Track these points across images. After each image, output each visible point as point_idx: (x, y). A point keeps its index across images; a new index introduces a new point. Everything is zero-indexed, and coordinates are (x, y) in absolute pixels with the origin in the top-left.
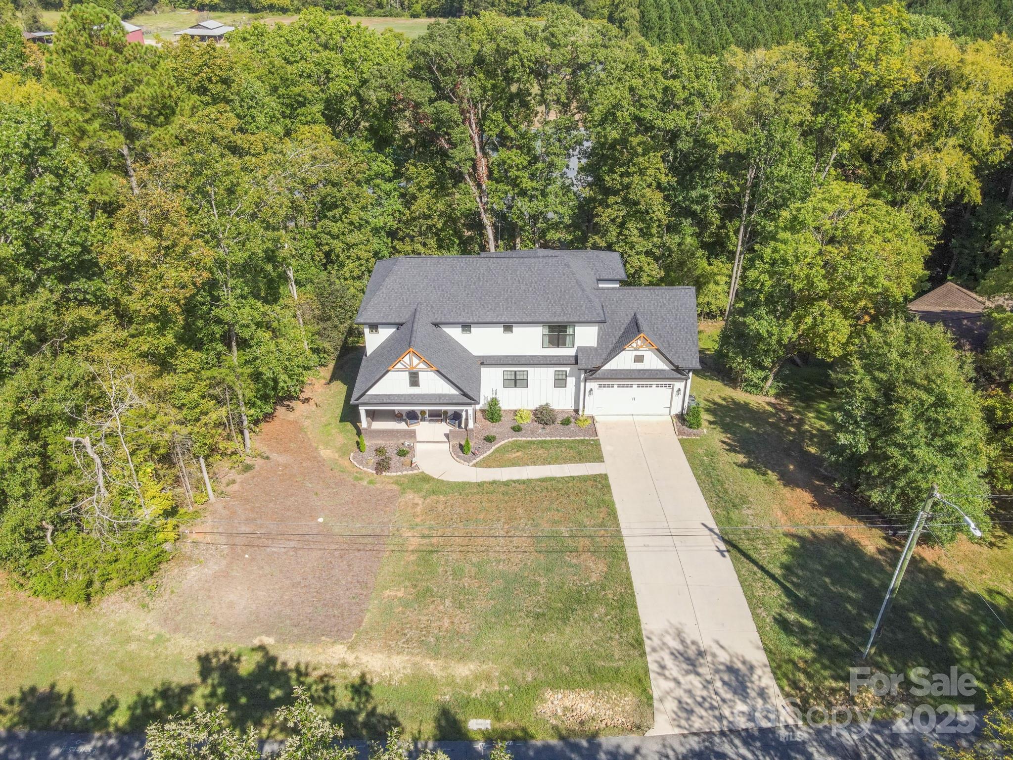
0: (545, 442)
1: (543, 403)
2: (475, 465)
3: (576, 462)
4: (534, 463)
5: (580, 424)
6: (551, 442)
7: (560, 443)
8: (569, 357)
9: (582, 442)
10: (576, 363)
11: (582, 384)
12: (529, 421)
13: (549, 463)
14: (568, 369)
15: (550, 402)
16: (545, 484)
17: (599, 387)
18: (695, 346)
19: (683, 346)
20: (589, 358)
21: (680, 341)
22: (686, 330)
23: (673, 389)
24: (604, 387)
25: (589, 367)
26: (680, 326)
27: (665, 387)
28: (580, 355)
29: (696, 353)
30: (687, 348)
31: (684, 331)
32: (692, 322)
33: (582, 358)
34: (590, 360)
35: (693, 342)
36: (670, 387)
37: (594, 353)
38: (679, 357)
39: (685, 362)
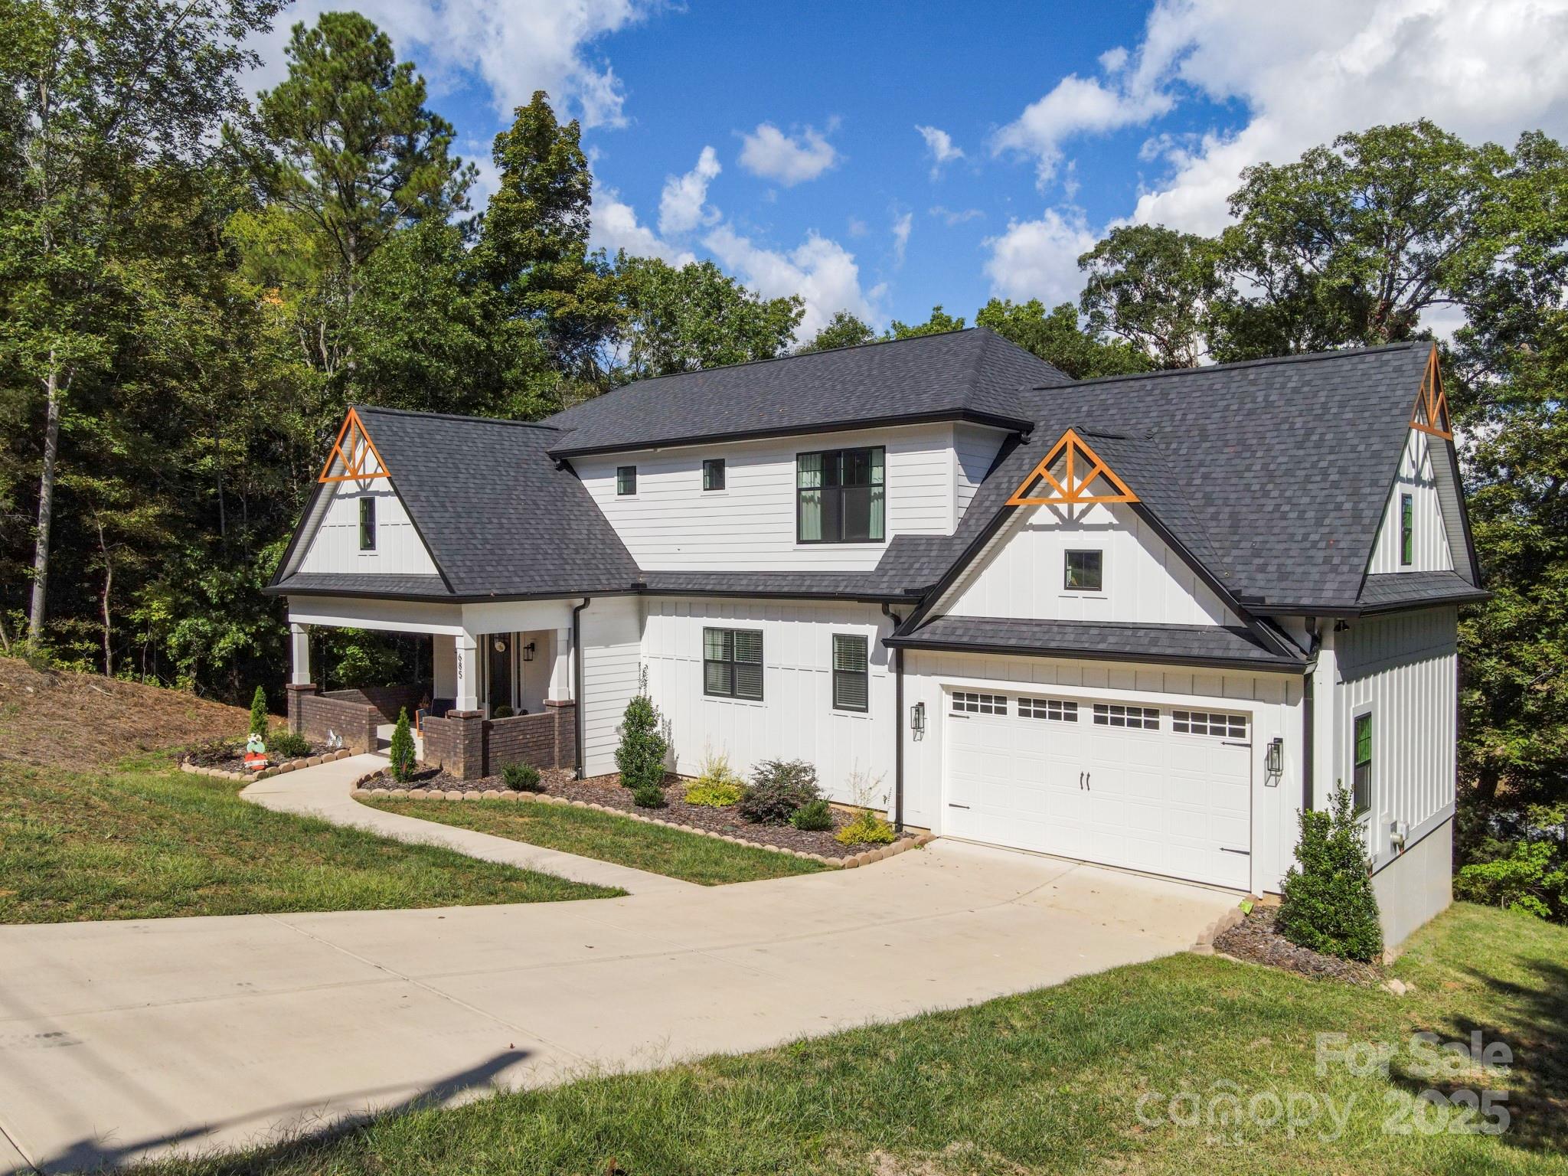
2: (364, 799)
12: (722, 803)
14: (870, 632)
17: (958, 707)
18: (1357, 528)
19: (1300, 531)
20: (910, 568)
21: (1293, 514)
22: (1335, 477)
23: (1252, 748)
24: (969, 708)
25: (897, 591)
26: (1314, 465)
27: (1215, 731)
28: (887, 560)
29: (1354, 554)
30: (1314, 537)
31: (1325, 480)
32: (1376, 447)
33: (888, 567)
34: (912, 572)
35: (1357, 515)
36: (1240, 734)
37: (934, 553)
38: (1262, 567)
39: (1286, 584)
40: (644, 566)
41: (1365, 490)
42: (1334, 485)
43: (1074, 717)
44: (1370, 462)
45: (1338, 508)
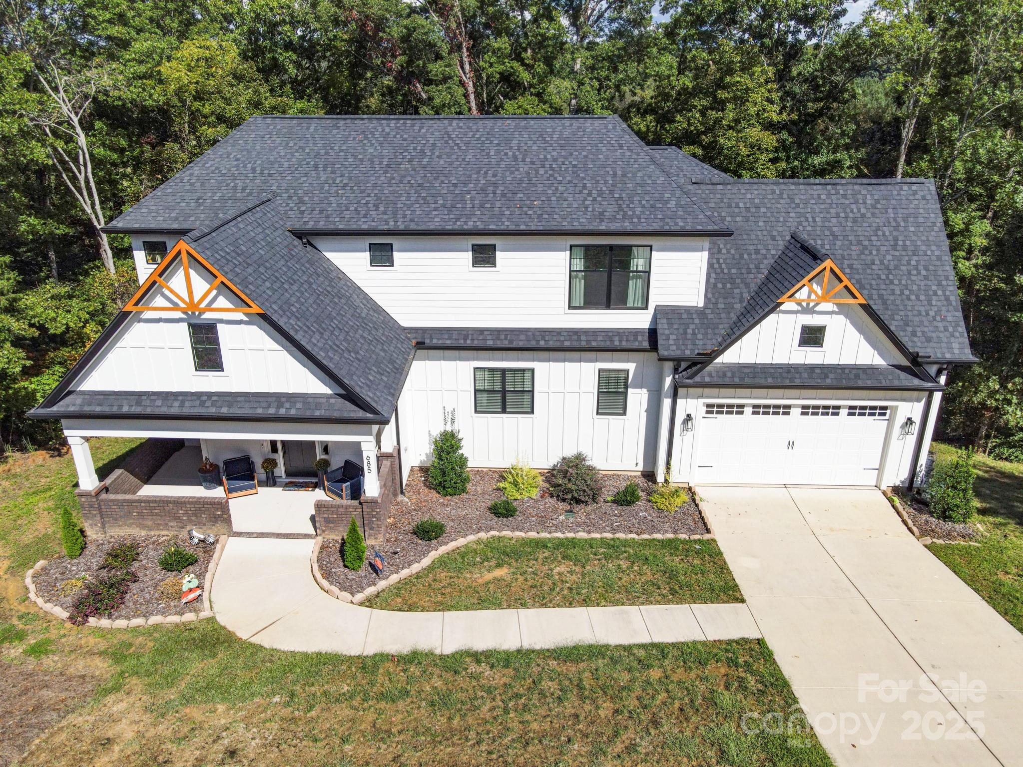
0: (573, 543)
1: (570, 452)
2: (369, 603)
3: (664, 600)
4: (543, 601)
5: (661, 502)
6: (590, 543)
7: (614, 548)
8: (635, 333)
9: (671, 545)
10: (654, 345)
11: (667, 403)
12: (535, 493)
13: (586, 602)
14: (631, 367)
15: (585, 450)
16: (572, 669)
18: (951, 308)
19: (922, 309)
20: (685, 333)
21: (913, 297)
22: (923, 272)
23: (891, 421)
24: (717, 413)
25: (688, 353)
26: (909, 263)
27: (870, 414)
28: (662, 327)
29: (958, 325)
30: (932, 313)
31: (919, 273)
32: (937, 253)
33: (667, 332)
34: (689, 336)
35: (947, 299)
36: (884, 414)
37: (697, 321)
38: (914, 334)
39: (932, 344)
40: (405, 322)
41: (944, 283)
42: (926, 278)
43: (788, 413)
44: (938, 263)
45: (935, 294)
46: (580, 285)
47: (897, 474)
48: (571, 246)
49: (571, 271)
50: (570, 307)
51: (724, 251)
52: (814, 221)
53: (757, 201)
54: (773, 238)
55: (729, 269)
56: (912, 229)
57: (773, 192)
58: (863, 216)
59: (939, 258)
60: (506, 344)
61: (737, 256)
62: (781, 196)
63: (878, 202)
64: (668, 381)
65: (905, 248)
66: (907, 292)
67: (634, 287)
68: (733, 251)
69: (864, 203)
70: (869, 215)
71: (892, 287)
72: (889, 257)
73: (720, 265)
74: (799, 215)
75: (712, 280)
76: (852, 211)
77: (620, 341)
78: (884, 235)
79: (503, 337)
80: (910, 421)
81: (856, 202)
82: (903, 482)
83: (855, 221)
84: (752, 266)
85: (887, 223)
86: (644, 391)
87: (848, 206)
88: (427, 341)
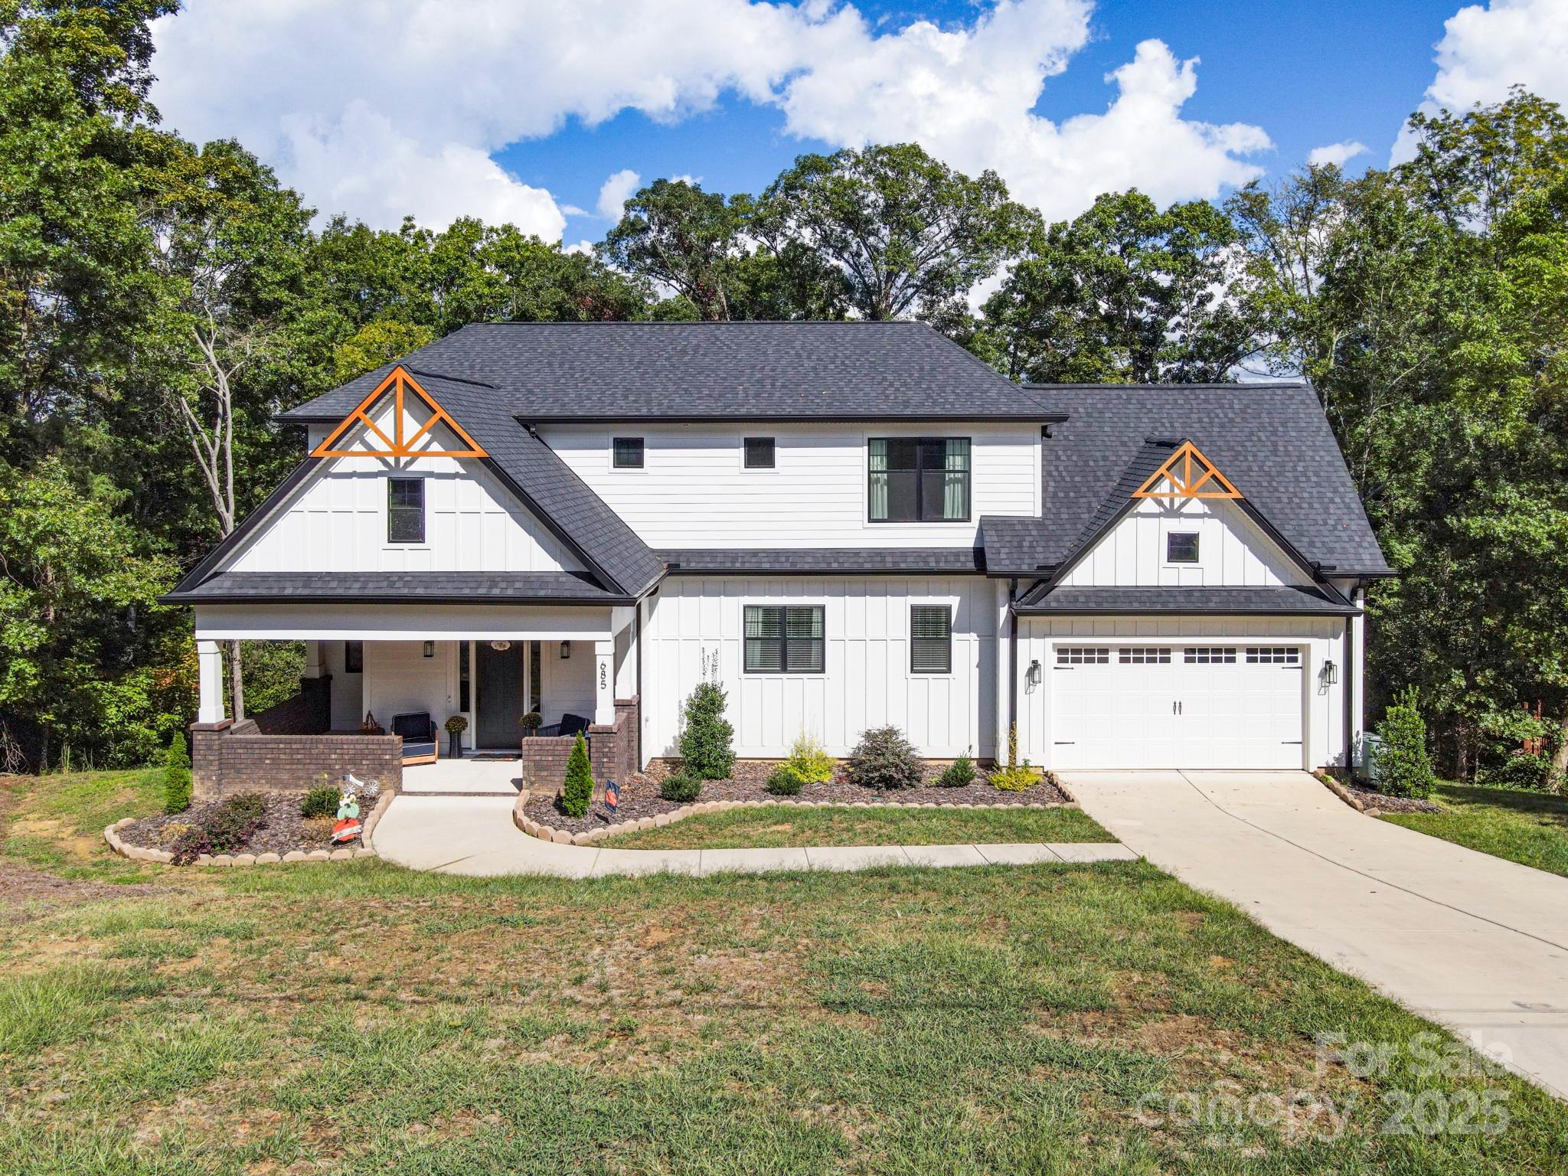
0: (882, 810)
2: (597, 843)
3: (1008, 842)
5: (1005, 781)
6: (906, 810)
8: (957, 553)
9: (1019, 812)
10: (981, 564)
11: (1004, 644)
12: (828, 778)
13: (900, 843)
17: (1060, 660)
18: (1353, 516)
19: (1319, 518)
20: (1020, 546)
21: (1305, 505)
22: (1314, 479)
23: (1305, 669)
24: (1074, 661)
25: (1025, 568)
26: (1294, 469)
27: (1277, 660)
28: (991, 538)
29: (1365, 535)
30: (1331, 522)
31: (1309, 480)
32: (1328, 458)
33: (997, 545)
34: (1025, 550)
35: (1349, 508)
36: (1295, 660)
37: (1034, 533)
38: (1312, 544)
39: (1336, 555)
40: (654, 543)
41: (1342, 489)
42: (1318, 484)
43: (1168, 660)
44: (1330, 469)
45: (1332, 501)
46: (882, 494)
47: (1328, 749)
48: (869, 440)
49: (870, 472)
50: (870, 520)
51: (1063, 458)
52: (1172, 426)
53: (1100, 406)
54: (1124, 444)
55: (1072, 477)
56: (1293, 434)
57: (1119, 397)
58: (1231, 420)
59: (1330, 464)
60: (787, 566)
61: (1081, 463)
62: (1129, 399)
63: (1247, 406)
64: (1003, 612)
65: (1287, 453)
66: (1296, 500)
67: (952, 494)
68: (1074, 458)
69: (1232, 408)
70: (1238, 420)
71: (1277, 494)
72: (1268, 463)
73: (1060, 473)
74: (1154, 420)
75: (1051, 489)
76: (1217, 416)
77: (937, 562)
78: (1260, 440)
79: (783, 559)
80: (1329, 666)
81: (1222, 407)
82: (1337, 759)
83: (1222, 426)
84: (1100, 474)
85: (1262, 427)
86: (973, 636)
87: (1212, 410)
88: (683, 565)
